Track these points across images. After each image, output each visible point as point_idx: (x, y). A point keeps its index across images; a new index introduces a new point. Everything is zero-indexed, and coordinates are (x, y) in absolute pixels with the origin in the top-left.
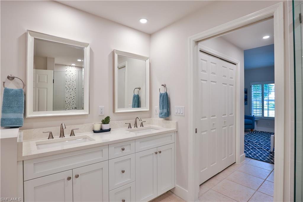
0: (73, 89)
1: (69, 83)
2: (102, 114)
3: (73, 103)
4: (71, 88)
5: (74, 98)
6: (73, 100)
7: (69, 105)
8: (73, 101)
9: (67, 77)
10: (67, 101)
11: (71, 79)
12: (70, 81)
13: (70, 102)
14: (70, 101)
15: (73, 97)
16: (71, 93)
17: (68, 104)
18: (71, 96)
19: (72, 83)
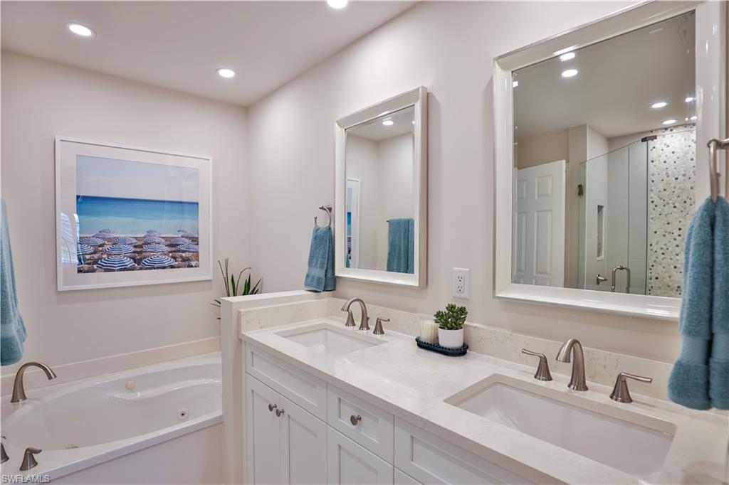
0: (677, 205)
1: (661, 187)
2: (463, 295)
3: (678, 250)
4: (670, 202)
5: (679, 235)
6: (675, 239)
7: (663, 256)
8: (676, 243)
9: (655, 166)
10: (657, 244)
11: (670, 172)
12: (665, 178)
13: (665, 248)
14: (665, 245)
15: (676, 232)
16: (670, 218)
17: (660, 252)
18: (669, 228)
19: (673, 185)
